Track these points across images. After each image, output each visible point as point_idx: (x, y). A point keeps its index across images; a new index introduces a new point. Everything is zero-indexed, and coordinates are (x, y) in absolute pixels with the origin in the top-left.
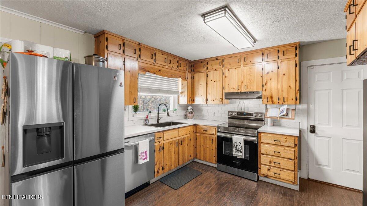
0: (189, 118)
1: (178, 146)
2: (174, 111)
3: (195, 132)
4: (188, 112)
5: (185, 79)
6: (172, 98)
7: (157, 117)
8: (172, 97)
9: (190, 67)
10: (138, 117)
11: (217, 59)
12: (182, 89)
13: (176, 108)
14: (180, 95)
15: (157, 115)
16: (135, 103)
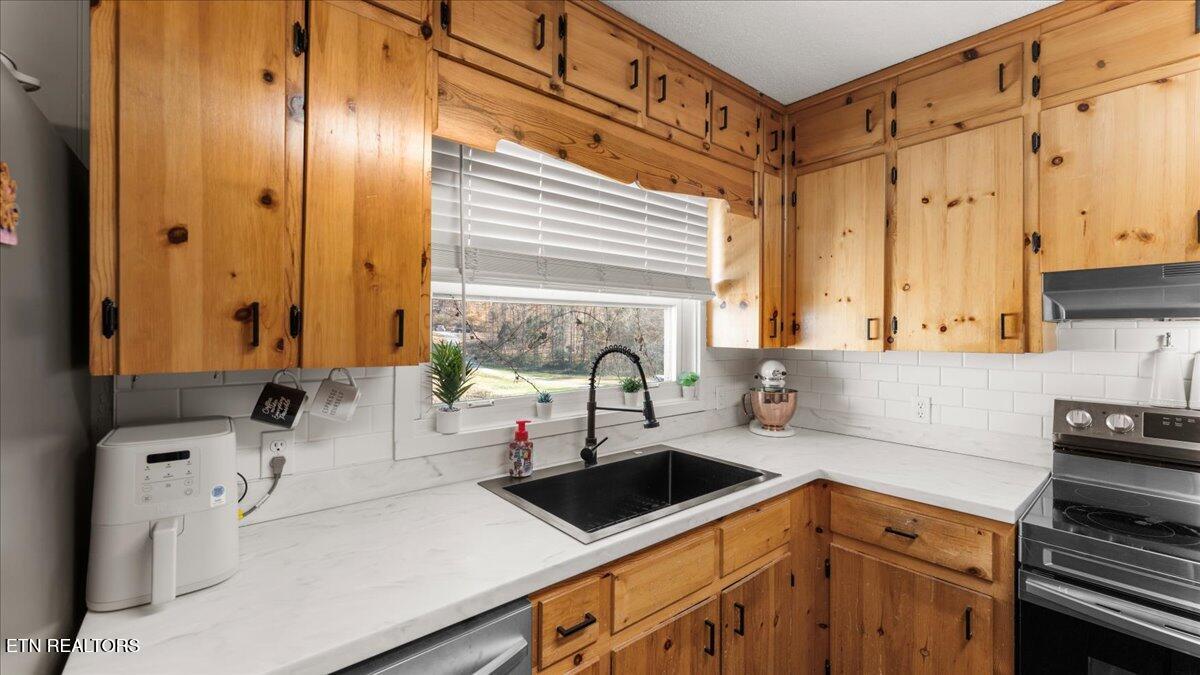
0: (764, 427)
1: (717, 652)
2: (684, 388)
3: (815, 524)
4: (760, 395)
5: (744, 203)
6: (674, 316)
7: (586, 427)
8: (674, 310)
9: (777, 138)
10: (463, 430)
11: (971, 55)
12: (728, 264)
13: (696, 368)
14: (717, 300)
15: (585, 413)
16: (403, 350)
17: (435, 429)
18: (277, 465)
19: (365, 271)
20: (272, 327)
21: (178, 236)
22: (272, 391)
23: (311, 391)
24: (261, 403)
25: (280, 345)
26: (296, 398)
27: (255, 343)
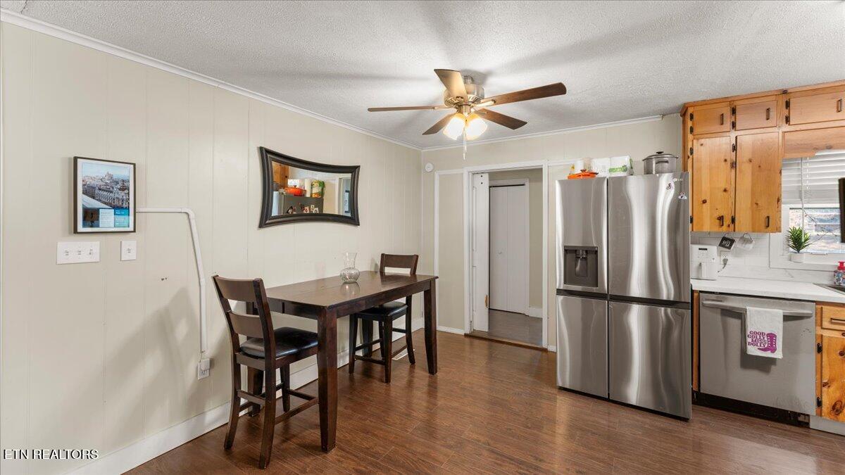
10: (806, 261)
16: (769, 228)
17: (790, 260)
18: (725, 262)
19: (755, 205)
20: (727, 221)
21: (704, 202)
22: (724, 239)
23: (737, 240)
24: (722, 242)
25: (729, 226)
26: (732, 241)
27: (723, 225)
